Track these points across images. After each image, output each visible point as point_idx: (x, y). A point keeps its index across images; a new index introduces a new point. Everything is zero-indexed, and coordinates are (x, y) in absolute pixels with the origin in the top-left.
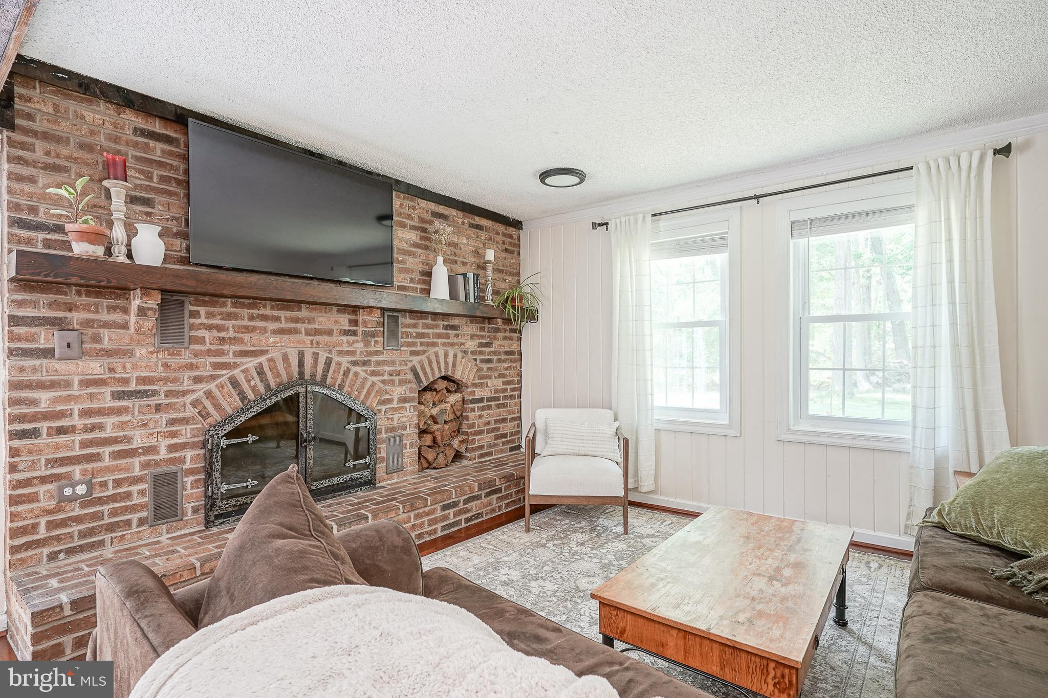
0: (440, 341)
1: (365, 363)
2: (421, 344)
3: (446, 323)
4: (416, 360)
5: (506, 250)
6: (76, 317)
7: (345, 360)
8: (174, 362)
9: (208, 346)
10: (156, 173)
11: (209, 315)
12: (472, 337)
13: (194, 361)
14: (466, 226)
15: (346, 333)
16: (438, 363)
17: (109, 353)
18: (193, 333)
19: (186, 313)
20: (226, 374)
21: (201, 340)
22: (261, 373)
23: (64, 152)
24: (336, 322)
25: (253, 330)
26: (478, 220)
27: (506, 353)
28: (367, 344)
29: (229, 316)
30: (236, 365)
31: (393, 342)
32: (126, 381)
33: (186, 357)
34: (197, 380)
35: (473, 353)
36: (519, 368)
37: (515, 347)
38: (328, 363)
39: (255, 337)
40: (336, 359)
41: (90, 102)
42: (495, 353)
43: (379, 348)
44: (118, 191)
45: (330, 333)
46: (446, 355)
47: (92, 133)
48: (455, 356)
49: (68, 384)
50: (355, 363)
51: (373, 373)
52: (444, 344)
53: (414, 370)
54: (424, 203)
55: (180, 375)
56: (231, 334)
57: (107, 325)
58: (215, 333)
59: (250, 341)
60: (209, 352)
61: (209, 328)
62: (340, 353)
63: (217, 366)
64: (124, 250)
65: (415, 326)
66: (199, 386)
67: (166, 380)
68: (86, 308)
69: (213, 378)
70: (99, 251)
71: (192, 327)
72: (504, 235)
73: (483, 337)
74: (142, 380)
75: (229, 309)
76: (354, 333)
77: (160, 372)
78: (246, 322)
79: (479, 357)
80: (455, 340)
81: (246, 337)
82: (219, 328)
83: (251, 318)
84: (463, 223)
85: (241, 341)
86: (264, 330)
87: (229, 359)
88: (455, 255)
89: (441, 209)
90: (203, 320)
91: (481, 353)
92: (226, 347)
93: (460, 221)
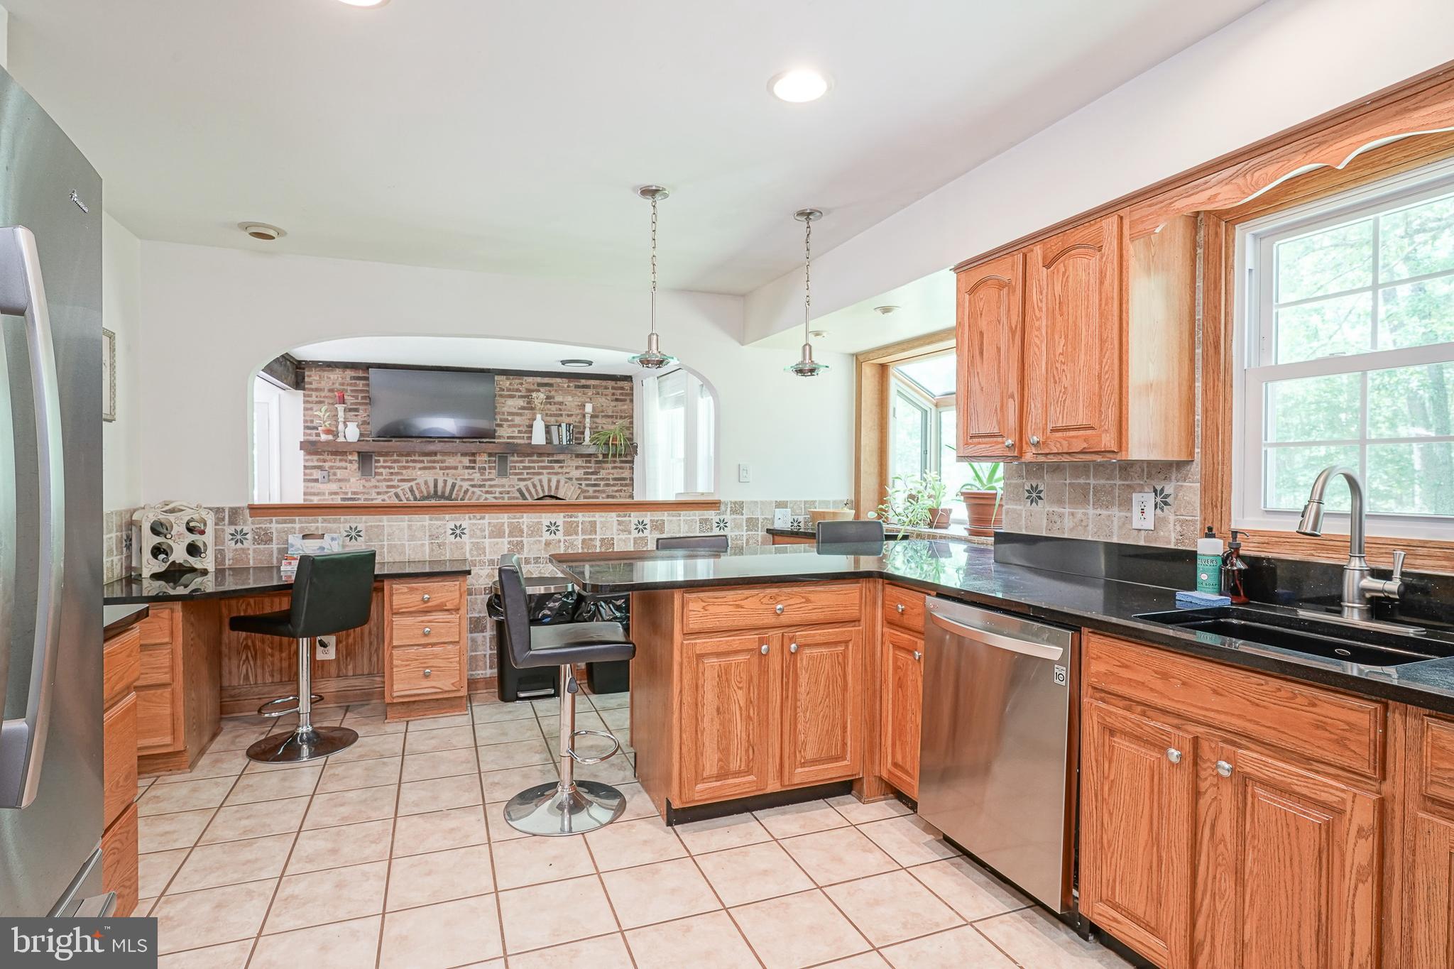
0: (545, 471)
1: (480, 486)
2: (527, 474)
3: (550, 459)
4: (522, 484)
5: (617, 400)
6: (327, 465)
7: (466, 485)
8: (367, 484)
9: (384, 477)
10: (360, 395)
11: (385, 461)
12: (577, 468)
13: (377, 484)
14: (573, 388)
15: (467, 468)
16: (542, 486)
17: (340, 480)
18: (377, 470)
19: (373, 461)
20: (393, 490)
21: (381, 474)
22: (411, 490)
23: (323, 394)
24: (460, 462)
25: (409, 467)
26: (583, 382)
27: (615, 479)
28: (482, 474)
29: (395, 461)
30: (398, 486)
31: (503, 473)
32: (346, 493)
33: (373, 482)
34: (378, 493)
35: (577, 479)
37: (626, 474)
38: (453, 486)
39: (409, 471)
40: (458, 483)
41: (332, 371)
42: (602, 479)
43: (491, 476)
44: (340, 408)
45: (456, 468)
46: (549, 481)
47: (333, 384)
48: (558, 482)
49: (324, 494)
50: (473, 486)
51: (487, 492)
52: (549, 473)
53: (520, 491)
54: (530, 379)
55: (370, 491)
56: (396, 470)
57: (339, 468)
58: (388, 470)
59: (407, 474)
60: (385, 480)
61: (385, 467)
62: (463, 480)
63: (388, 487)
64: (343, 434)
65: (522, 462)
66: (379, 496)
67: (364, 493)
68: (331, 461)
69: (387, 492)
70: (330, 437)
71: (376, 467)
72: (613, 388)
73: (588, 467)
74: (354, 493)
75: (395, 457)
76: (473, 468)
77: (361, 489)
78: (404, 464)
79: (584, 483)
80: (560, 470)
81: (404, 472)
82: (390, 468)
83: (407, 462)
84: (568, 386)
85: (402, 474)
86: (414, 468)
87: (395, 483)
88: (560, 410)
89: (546, 380)
90: (381, 464)
91: (586, 479)
92: (393, 477)
93: (566, 385)
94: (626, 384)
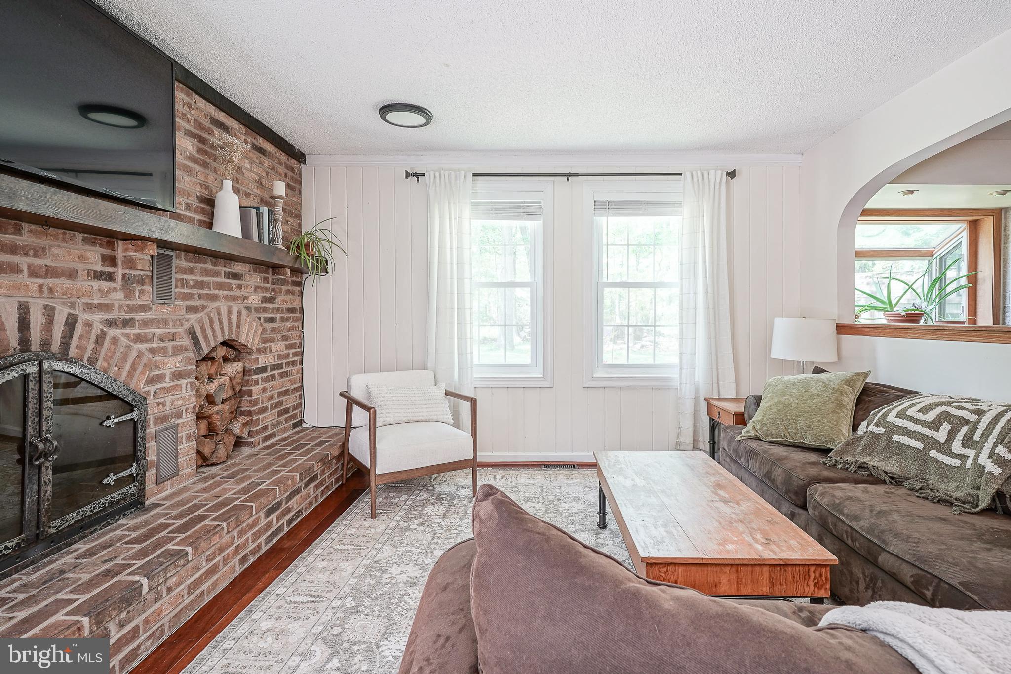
0: (221, 293)
1: (126, 323)
2: (200, 296)
3: (228, 270)
4: (193, 317)
5: (289, 185)
7: (97, 318)
12: (256, 289)
14: (249, 147)
15: (98, 276)
16: (221, 323)
24: (81, 257)
26: (261, 142)
27: (289, 310)
28: (129, 294)
31: (164, 294)
35: (257, 310)
36: (300, 329)
37: (296, 304)
38: (71, 324)
40: (83, 317)
42: (278, 309)
43: (146, 300)
45: (71, 275)
46: (230, 312)
48: (239, 313)
50: (111, 324)
51: (139, 339)
52: (226, 298)
53: (192, 333)
54: (201, 103)
62: (89, 307)
65: (191, 271)
72: (287, 167)
73: (266, 289)
76: (110, 277)
79: (263, 315)
80: (238, 293)
84: (246, 142)
89: (222, 117)
91: (265, 310)
93: (243, 138)
94: (293, 162)
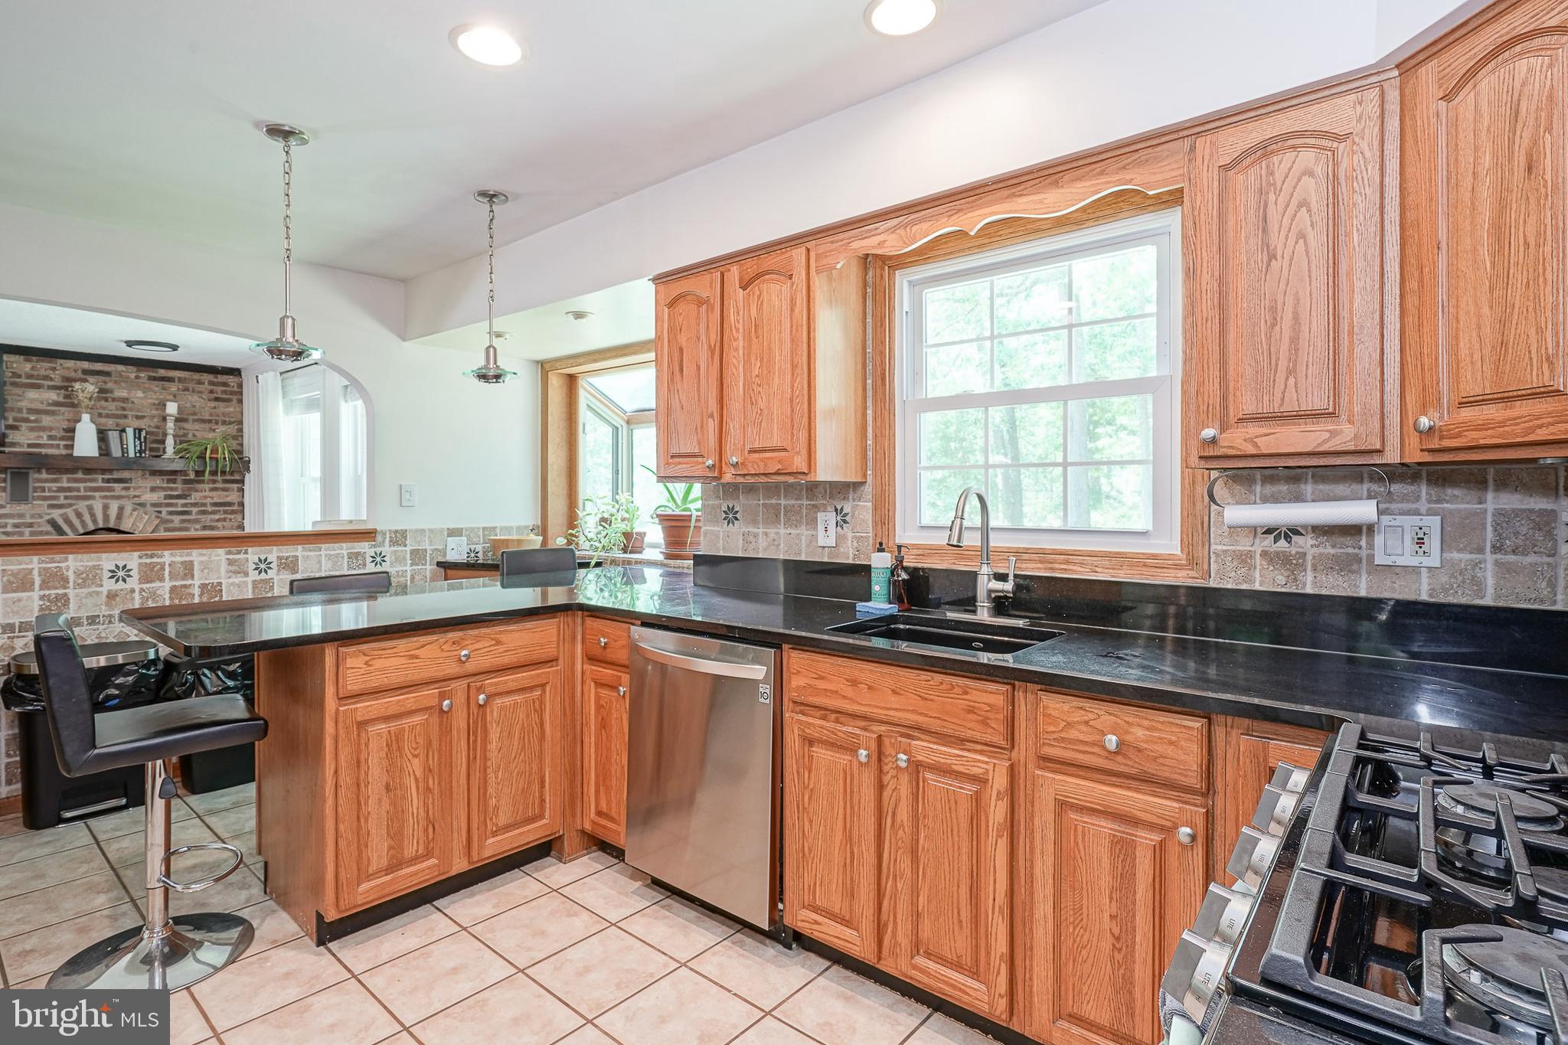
0: (97, 494)
2: (66, 498)
3: (106, 477)
4: (55, 512)
5: (217, 399)
12: (153, 489)
14: (145, 380)
16: (93, 515)
26: (162, 372)
27: (216, 504)
31: (19, 497)
35: (154, 505)
36: (240, 520)
37: (233, 497)
42: (195, 505)
46: (106, 508)
48: (121, 509)
52: (104, 497)
53: (52, 523)
54: (69, 363)
65: (55, 481)
72: (211, 383)
73: (171, 489)
79: (164, 510)
80: (124, 493)
84: (137, 377)
88: (124, 409)
89: (98, 366)
91: (168, 505)
93: (133, 376)
94: (231, 380)
